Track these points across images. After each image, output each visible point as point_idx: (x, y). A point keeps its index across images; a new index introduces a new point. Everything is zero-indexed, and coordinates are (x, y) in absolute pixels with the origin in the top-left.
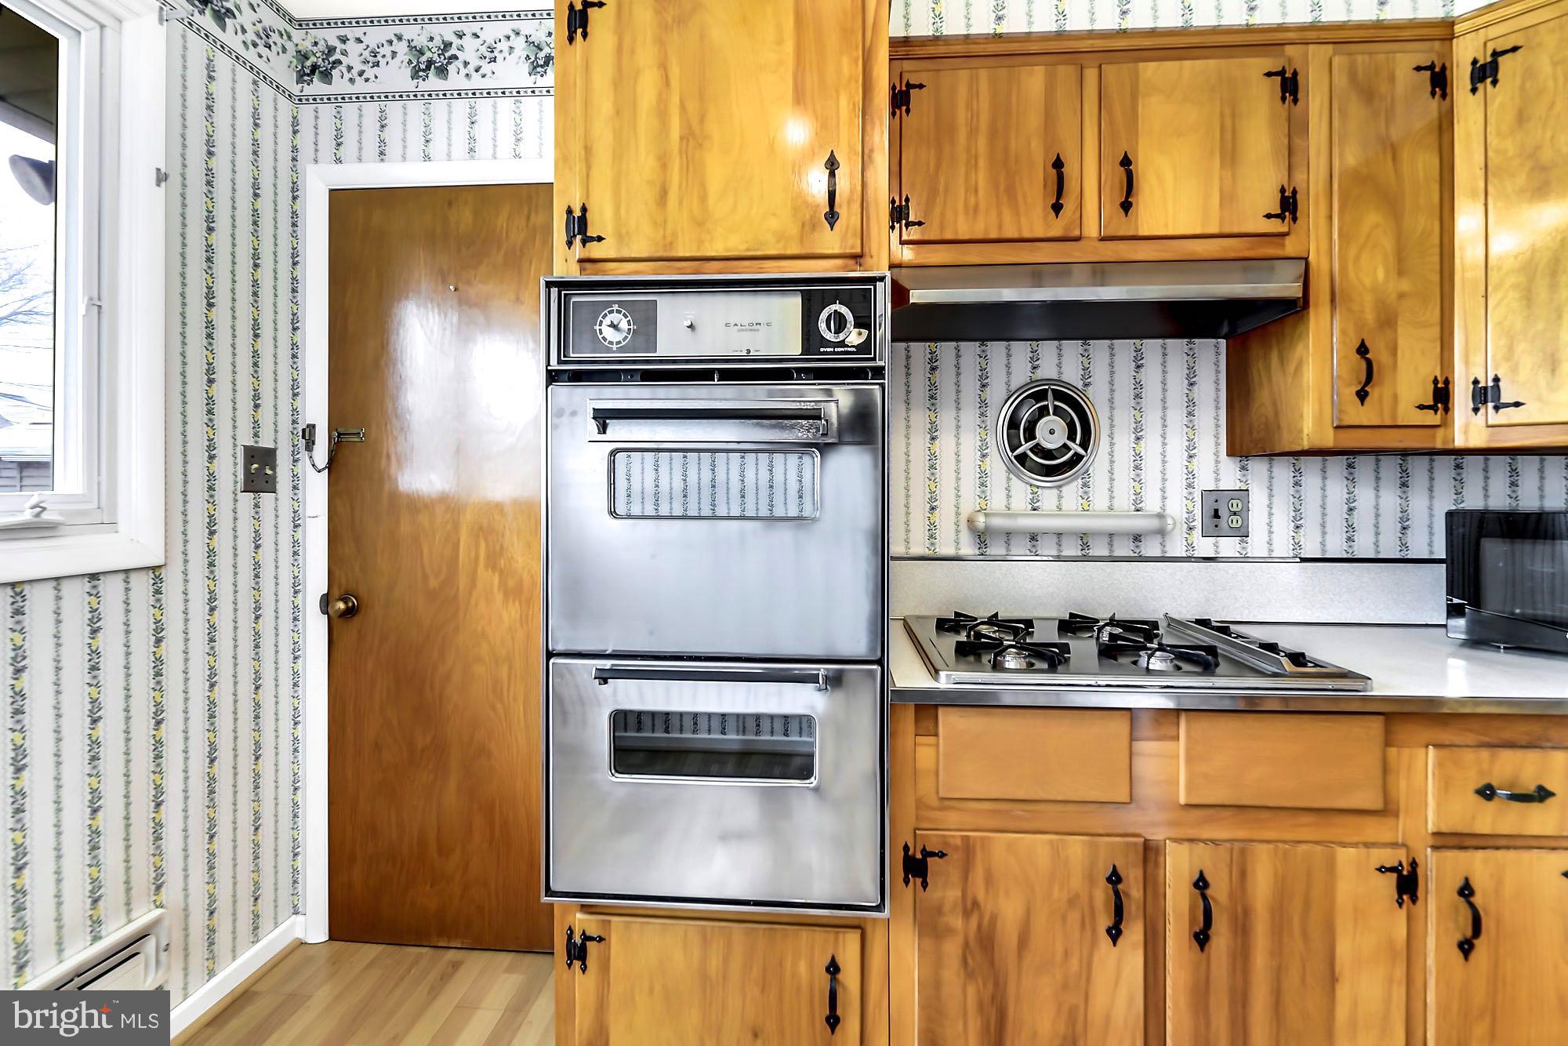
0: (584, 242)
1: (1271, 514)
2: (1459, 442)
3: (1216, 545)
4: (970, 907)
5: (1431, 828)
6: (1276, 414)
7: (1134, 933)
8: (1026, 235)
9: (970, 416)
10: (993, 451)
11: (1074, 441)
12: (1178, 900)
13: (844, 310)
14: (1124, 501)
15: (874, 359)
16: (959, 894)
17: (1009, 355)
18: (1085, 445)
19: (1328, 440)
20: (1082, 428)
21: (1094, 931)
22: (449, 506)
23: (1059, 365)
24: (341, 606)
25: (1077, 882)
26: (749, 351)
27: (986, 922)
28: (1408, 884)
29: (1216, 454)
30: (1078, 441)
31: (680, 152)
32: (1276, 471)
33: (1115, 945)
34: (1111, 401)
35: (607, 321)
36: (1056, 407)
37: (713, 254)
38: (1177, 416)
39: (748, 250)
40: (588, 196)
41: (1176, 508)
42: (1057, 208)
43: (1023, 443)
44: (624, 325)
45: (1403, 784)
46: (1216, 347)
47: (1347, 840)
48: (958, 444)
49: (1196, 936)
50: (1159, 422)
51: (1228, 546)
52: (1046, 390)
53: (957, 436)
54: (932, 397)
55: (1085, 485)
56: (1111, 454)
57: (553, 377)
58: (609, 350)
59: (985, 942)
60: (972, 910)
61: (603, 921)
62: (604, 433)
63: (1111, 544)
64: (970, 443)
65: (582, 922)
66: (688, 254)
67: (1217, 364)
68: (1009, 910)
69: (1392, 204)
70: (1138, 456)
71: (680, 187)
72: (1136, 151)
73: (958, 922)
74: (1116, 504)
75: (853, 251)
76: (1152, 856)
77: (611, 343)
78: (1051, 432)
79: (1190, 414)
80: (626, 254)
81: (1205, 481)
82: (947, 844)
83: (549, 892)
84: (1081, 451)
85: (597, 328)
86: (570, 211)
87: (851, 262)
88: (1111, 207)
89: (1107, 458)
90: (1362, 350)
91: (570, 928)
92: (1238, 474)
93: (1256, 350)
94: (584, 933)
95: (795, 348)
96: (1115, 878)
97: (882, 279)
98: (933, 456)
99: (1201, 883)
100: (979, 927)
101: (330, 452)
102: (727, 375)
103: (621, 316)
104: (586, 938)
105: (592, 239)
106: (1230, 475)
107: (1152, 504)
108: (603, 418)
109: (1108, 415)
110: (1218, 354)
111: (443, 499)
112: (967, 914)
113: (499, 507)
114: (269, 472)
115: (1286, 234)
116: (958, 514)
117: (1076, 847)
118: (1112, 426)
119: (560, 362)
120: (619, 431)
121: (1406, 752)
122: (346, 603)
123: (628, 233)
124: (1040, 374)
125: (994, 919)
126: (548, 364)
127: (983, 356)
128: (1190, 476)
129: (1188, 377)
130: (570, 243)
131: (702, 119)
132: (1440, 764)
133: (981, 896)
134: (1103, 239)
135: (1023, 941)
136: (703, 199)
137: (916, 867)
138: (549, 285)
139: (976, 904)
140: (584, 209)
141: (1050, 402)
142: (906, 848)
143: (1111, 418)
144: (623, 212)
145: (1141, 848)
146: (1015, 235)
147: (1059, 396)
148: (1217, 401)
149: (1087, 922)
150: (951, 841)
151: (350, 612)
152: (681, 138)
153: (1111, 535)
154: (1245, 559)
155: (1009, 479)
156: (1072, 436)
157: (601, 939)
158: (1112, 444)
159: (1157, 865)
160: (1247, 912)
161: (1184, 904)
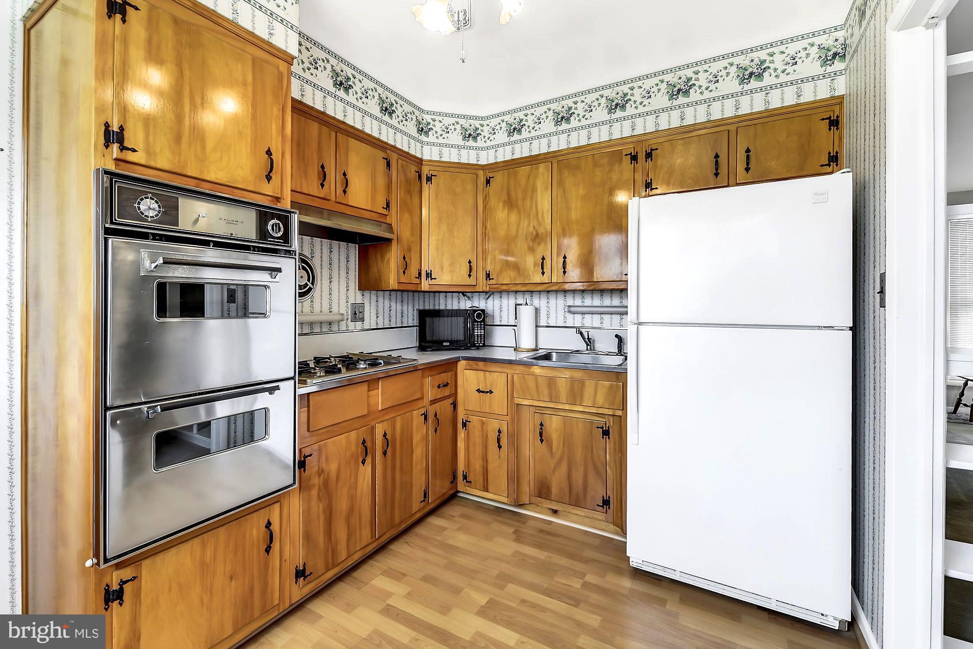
2: (423, 289)
6: (380, 276)
7: (369, 460)
8: (311, 193)
11: (309, 282)
14: (326, 308)
15: (291, 247)
18: (313, 284)
27: (326, 477)
30: (311, 282)
35: (144, 203)
37: (209, 179)
44: (156, 207)
46: (355, 247)
47: (414, 409)
55: (312, 301)
60: (321, 473)
66: (194, 175)
69: (411, 212)
71: (189, 137)
72: (347, 171)
75: (278, 196)
77: (147, 217)
79: (347, 273)
80: (153, 164)
81: (352, 301)
84: (312, 286)
88: (340, 191)
89: (320, 289)
90: (404, 258)
93: (371, 251)
103: (153, 201)
107: (335, 309)
110: (356, 250)
115: (387, 215)
123: (155, 152)
136: (203, 147)
144: (151, 139)
149: (356, 461)
156: (309, 280)
161: (381, 444)
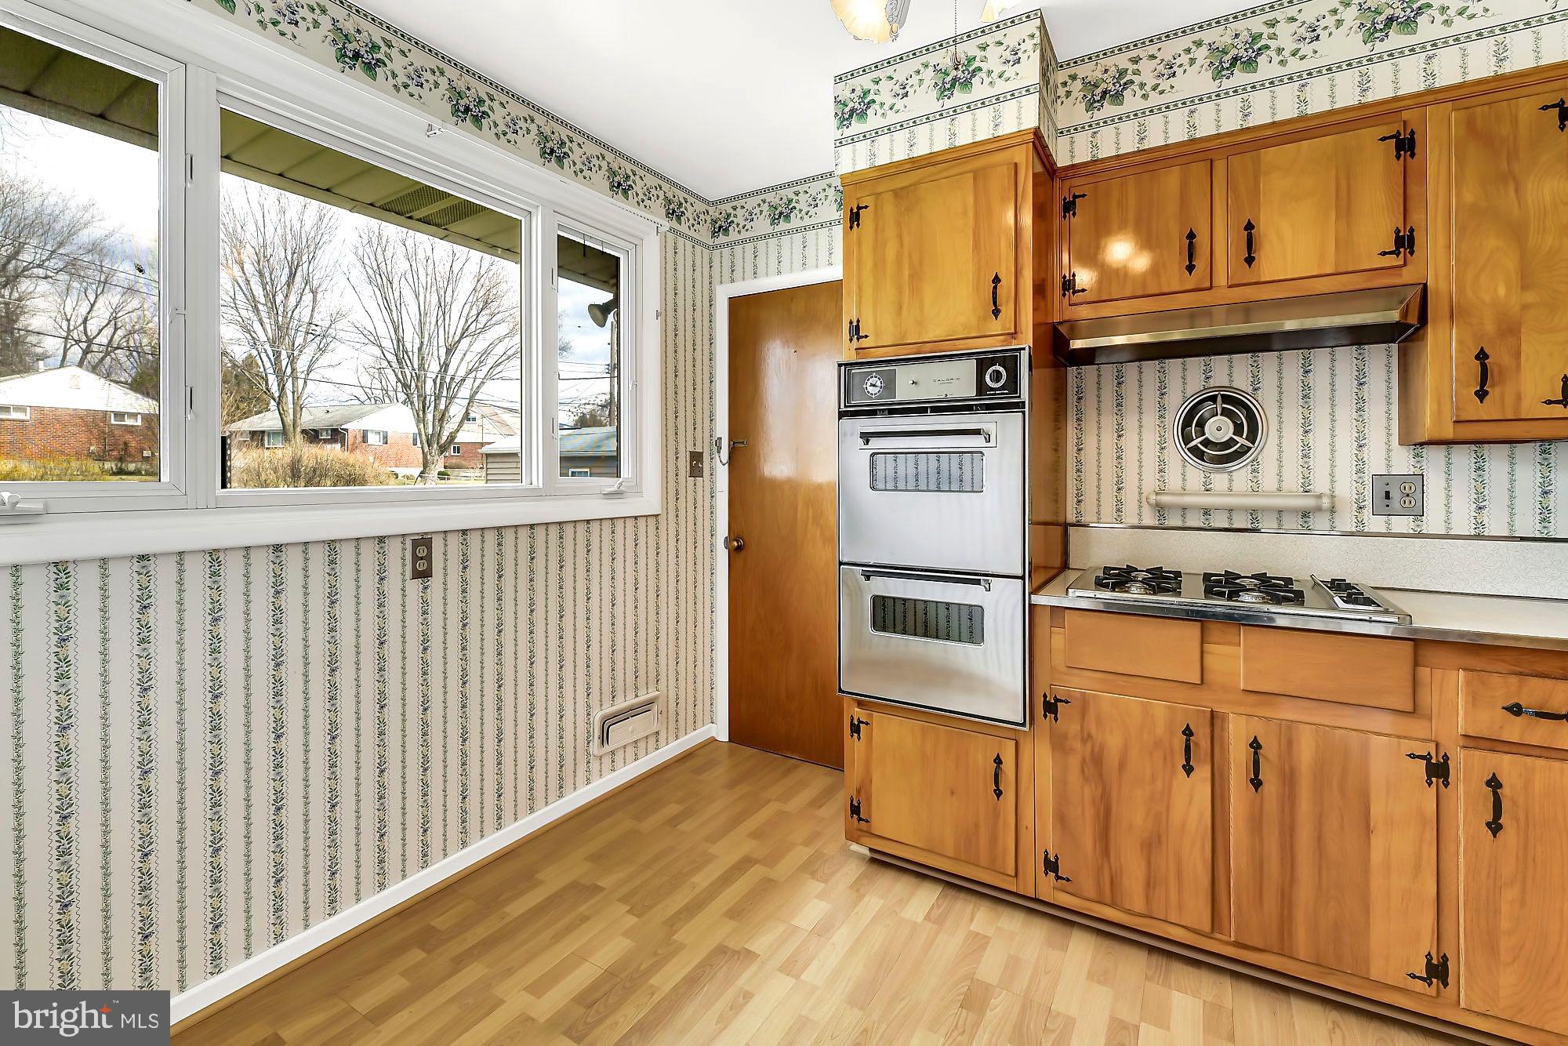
0: (858, 339)
1: (1448, 497)
3: (1388, 523)
4: (1086, 738)
5: (1461, 731)
9: (1150, 419)
10: (1170, 445)
12: (1238, 756)
13: (1001, 369)
16: (1079, 728)
17: (1184, 370)
19: (1449, 433)
20: (1249, 424)
21: (1173, 765)
22: (790, 487)
23: (1230, 375)
24: (736, 544)
25: (1160, 729)
26: (946, 395)
28: (1438, 770)
29: (1388, 443)
31: (909, 284)
32: (1454, 458)
33: (1188, 777)
34: (1280, 401)
35: (869, 384)
36: (1223, 408)
38: (1346, 413)
39: (947, 336)
40: (860, 315)
41: (1346, 489)
42: (1190, 268)
43: (1194, 438)
44: (878, 384)
45: (1436, 697)
48: (1140, 440)
49: (1252, 781)
50: (1328, 418)
51: (1401, 524)
52: (1216, 396)
53: (1140, 434)
54: (1118, 405)
56: (1280, 445)
57: (842, 415)
58: (871, 398)
59: (1097, 759)
61: (869, 714)
62: (867, 444)
63: (1280, 520)
64: (1151, 439)
65: (858, 713)
67: (1388, 365)
68: (1113, 742)
70: (1306, 446)
73: (1078, 745)
74: (1285, 486)
76: (1218, 722)
77: (872, 394)
78: (1219, 428)
82: (1070, 696)
83: (840, 690)
85: (865, 386)
86: (851, 323)
87: (1008, 337)
91: (852, 716)
92: (1412, 461)
94: (859, 719)
95: (973, 393)
96: (1188, 732)
97: (1024, 349)
98: (1119, 449)
99: (1256, 745)
100: (1092, 751)
101: (730, 454)
102: (935, 410)
103: (877, 379)
104: (860, 722)
105: (862, 337)
106: (1403, 462)
108: (866, 437)
109: (1277, 413)
111: (789, 481)
112: (1084, 741)
113: (819, 487)
114: (700, 466)
116: (1140, 493)
117: (1160, 708)
118: (1280, 422)
119: (845, 406)
120: (876, 444)
121: (1438, 673)
122: (738, 543)
124: (1212, 383)
125: (1102, 748)
126: (840, 408)
127: (1162, 371)
128: (1360, 463)
129: (1357, 378)
130: (851, 340)
131: (921, 264)
132: (1468, 683)
133: (1094, 732)
134: (1229, 287)
135: (1122, 765)
137: (1051, 708)
138: (840, 365)
139: (1089, 736)
140: (858, 321)
141: (1219, 406)
142: (1045, 696)
143: (1280, 416)
145: (1208, 716)
146: (1157, 292)
147: (1226, 399)
148: (1388, 397)
150: (1072, 694)
151: (739, 548)
152: (909, 276)
153: (1280, 512)
154: (1420, 535)
155: (1184, 466)
157: (867, 724)
158: (1280, 437)
159: (1223, 729)
160: (1293, 771)
